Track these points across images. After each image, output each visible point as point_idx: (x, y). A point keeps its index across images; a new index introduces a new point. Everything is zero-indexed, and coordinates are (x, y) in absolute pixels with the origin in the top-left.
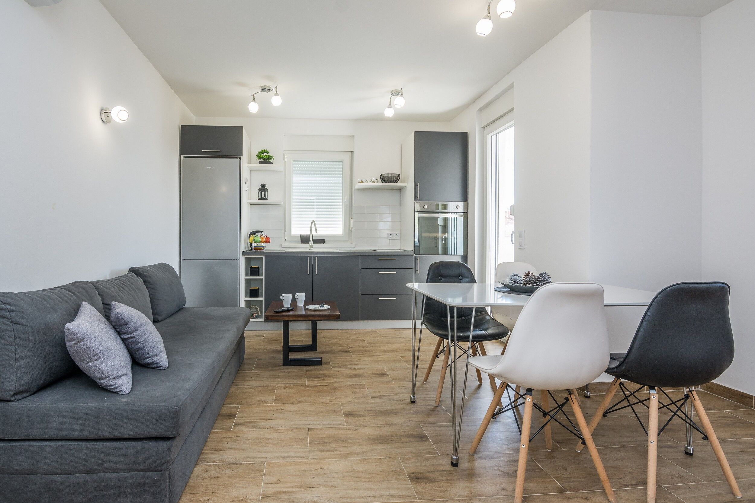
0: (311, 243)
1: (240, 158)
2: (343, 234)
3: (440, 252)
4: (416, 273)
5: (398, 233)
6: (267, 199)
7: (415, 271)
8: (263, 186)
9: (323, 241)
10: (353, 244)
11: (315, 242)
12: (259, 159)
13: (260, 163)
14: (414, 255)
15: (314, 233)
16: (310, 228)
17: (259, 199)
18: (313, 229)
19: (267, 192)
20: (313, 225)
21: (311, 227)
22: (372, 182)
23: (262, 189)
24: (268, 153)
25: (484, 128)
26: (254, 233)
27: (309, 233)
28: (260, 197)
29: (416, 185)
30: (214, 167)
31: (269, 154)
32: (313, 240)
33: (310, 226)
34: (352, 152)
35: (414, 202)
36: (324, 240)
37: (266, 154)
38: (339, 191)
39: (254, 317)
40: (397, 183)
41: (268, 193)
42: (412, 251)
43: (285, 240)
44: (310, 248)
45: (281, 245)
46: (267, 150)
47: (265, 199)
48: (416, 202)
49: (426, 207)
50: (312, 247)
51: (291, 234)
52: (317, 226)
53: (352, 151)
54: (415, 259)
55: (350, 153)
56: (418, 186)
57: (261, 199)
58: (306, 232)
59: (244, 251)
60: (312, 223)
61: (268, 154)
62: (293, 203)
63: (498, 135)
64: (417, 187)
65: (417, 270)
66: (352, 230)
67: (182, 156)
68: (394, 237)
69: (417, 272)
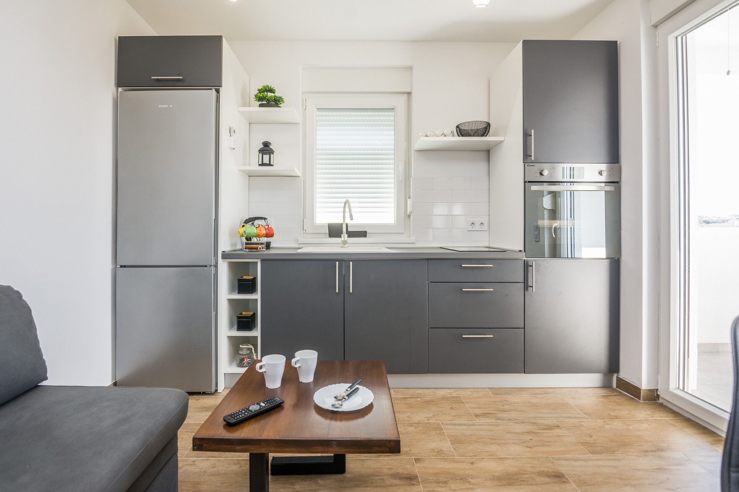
0: (345, 236)
1: (218, 91)
2: (396, 222)
3: (547, 254)
4: (527, 289)
5: (485, 220)
6: (272, 165)
7: (526, 286)
8: (266, 145)
9: (363, 234)
10: (412, 239)
11: (351, 234)
12: (259, 101)
13: (261, 106)
14: (525, 259)
15: (348, 221)
16: (342, 214)
17: (260, 165)
18: (347, 215)
19: (272, 156)
20: (347, 210)
21: (344, 212)
22: (443, 135)
23: (264, 149)
24: (274, 93)
25: (656, 26)
26: (250, 220)
27: (342, 222)
28: (260, 163)
29: (526, 135)
30: (171, 106)
31: (277, 94)
32: (347, 232)
33: (342, 209)
34: (409, 93)
35: (522, 164)
36: (366, 232)
37: (272, 94)
38: (389, 156)
39: (244, 364)
40: (486, 136)
41: (275, 158)
42: (520, 251)
43: (304, 231)
44: (342, 245)
45: (298, 241)
46: (272, 87)
47: (269, 165)
48: (526, 164)
49: (546, 173)
50: (345, 243)
51: (315, 223)
52: (352, 210)
53: (409, 91)
54: (527, 266)
55: (406, 95)
56: (531, 136)
57: (263, 164)
58: (337, 219)
59: (224, 252)
60: (345, 203)
61: (274, 95)
62: (318, 176)
63: (684, 37)
64: (529, 138)
65: (530, 284)
66: (409, 216)
67: (120, 89)
68: (477, 227)
69: (530, 289)
